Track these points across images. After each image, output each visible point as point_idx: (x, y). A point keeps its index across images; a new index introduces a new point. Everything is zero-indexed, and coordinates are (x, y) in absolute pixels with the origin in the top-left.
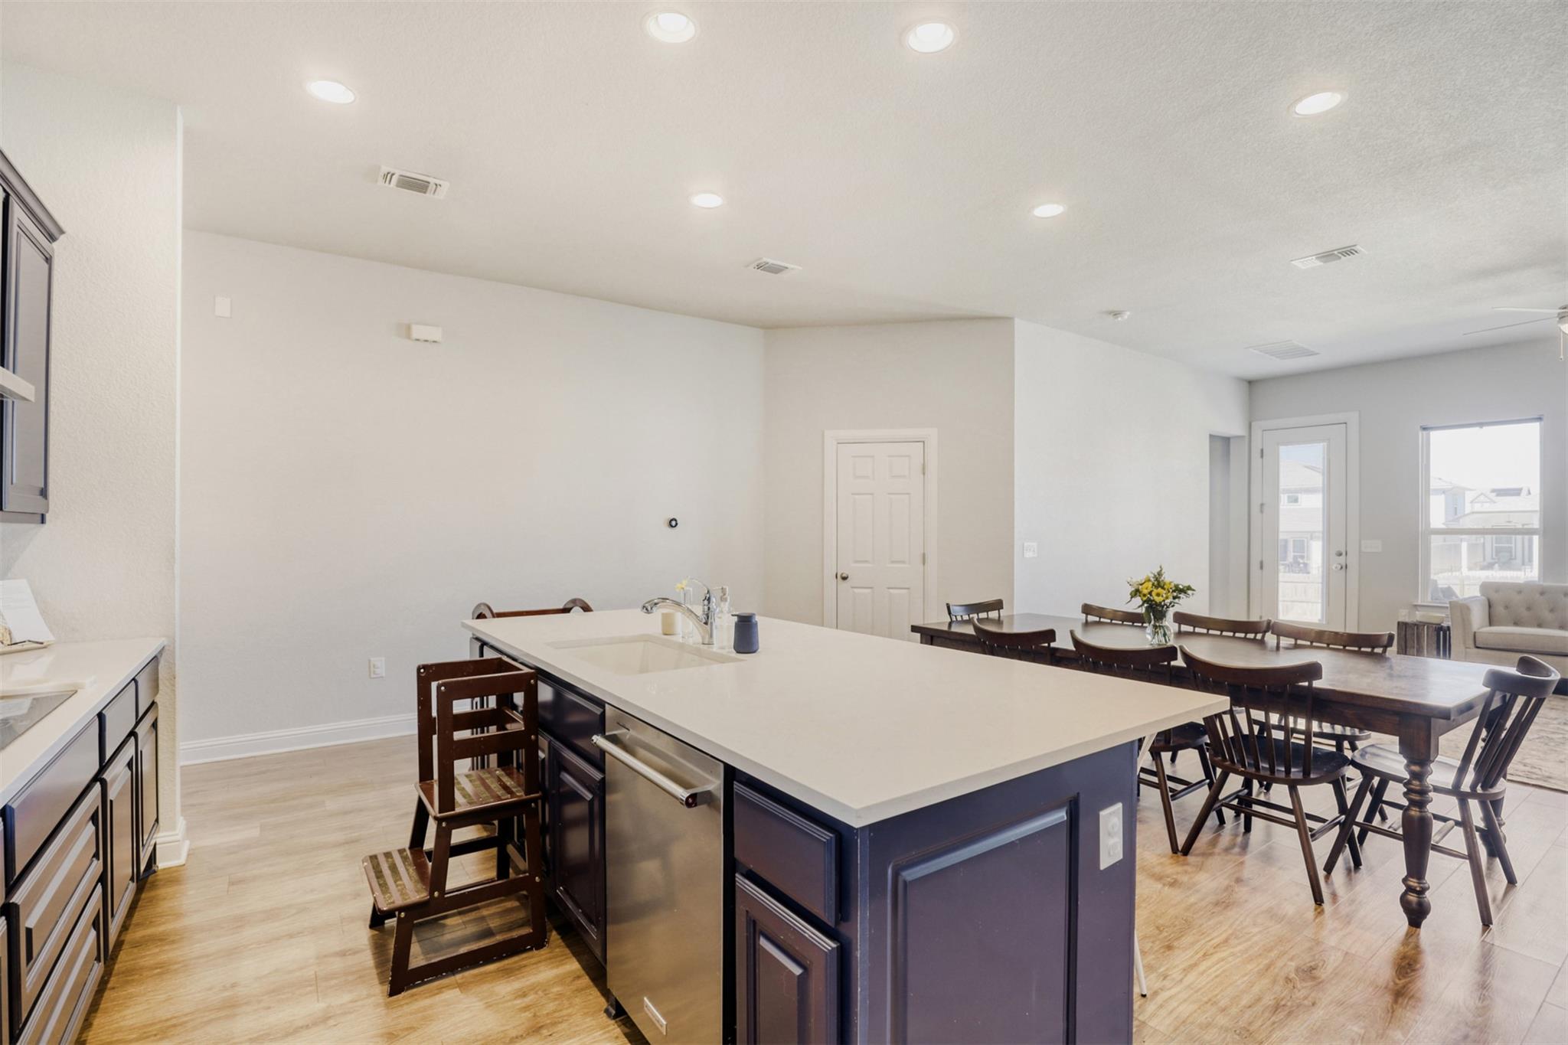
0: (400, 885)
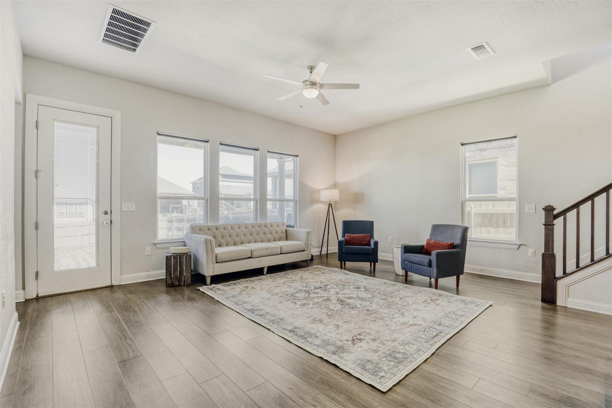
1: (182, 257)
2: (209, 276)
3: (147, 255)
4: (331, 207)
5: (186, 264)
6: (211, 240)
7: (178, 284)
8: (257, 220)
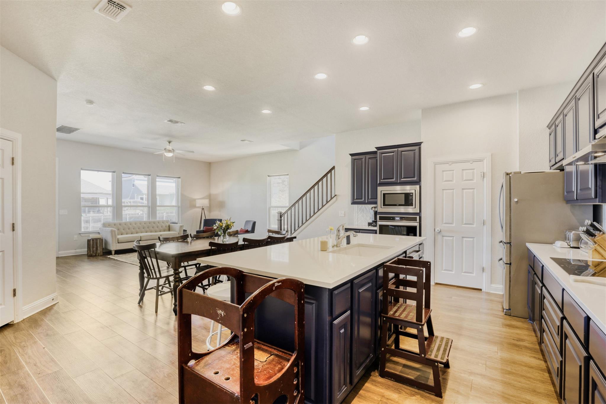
0: (441, 343)
1: (97, 240)
2: (114, 250)
3: (75, 240)
4: (203, 210)
5: (100, 244)
6: (114, 231)
7: (94, 255)
8: (149, 219)
